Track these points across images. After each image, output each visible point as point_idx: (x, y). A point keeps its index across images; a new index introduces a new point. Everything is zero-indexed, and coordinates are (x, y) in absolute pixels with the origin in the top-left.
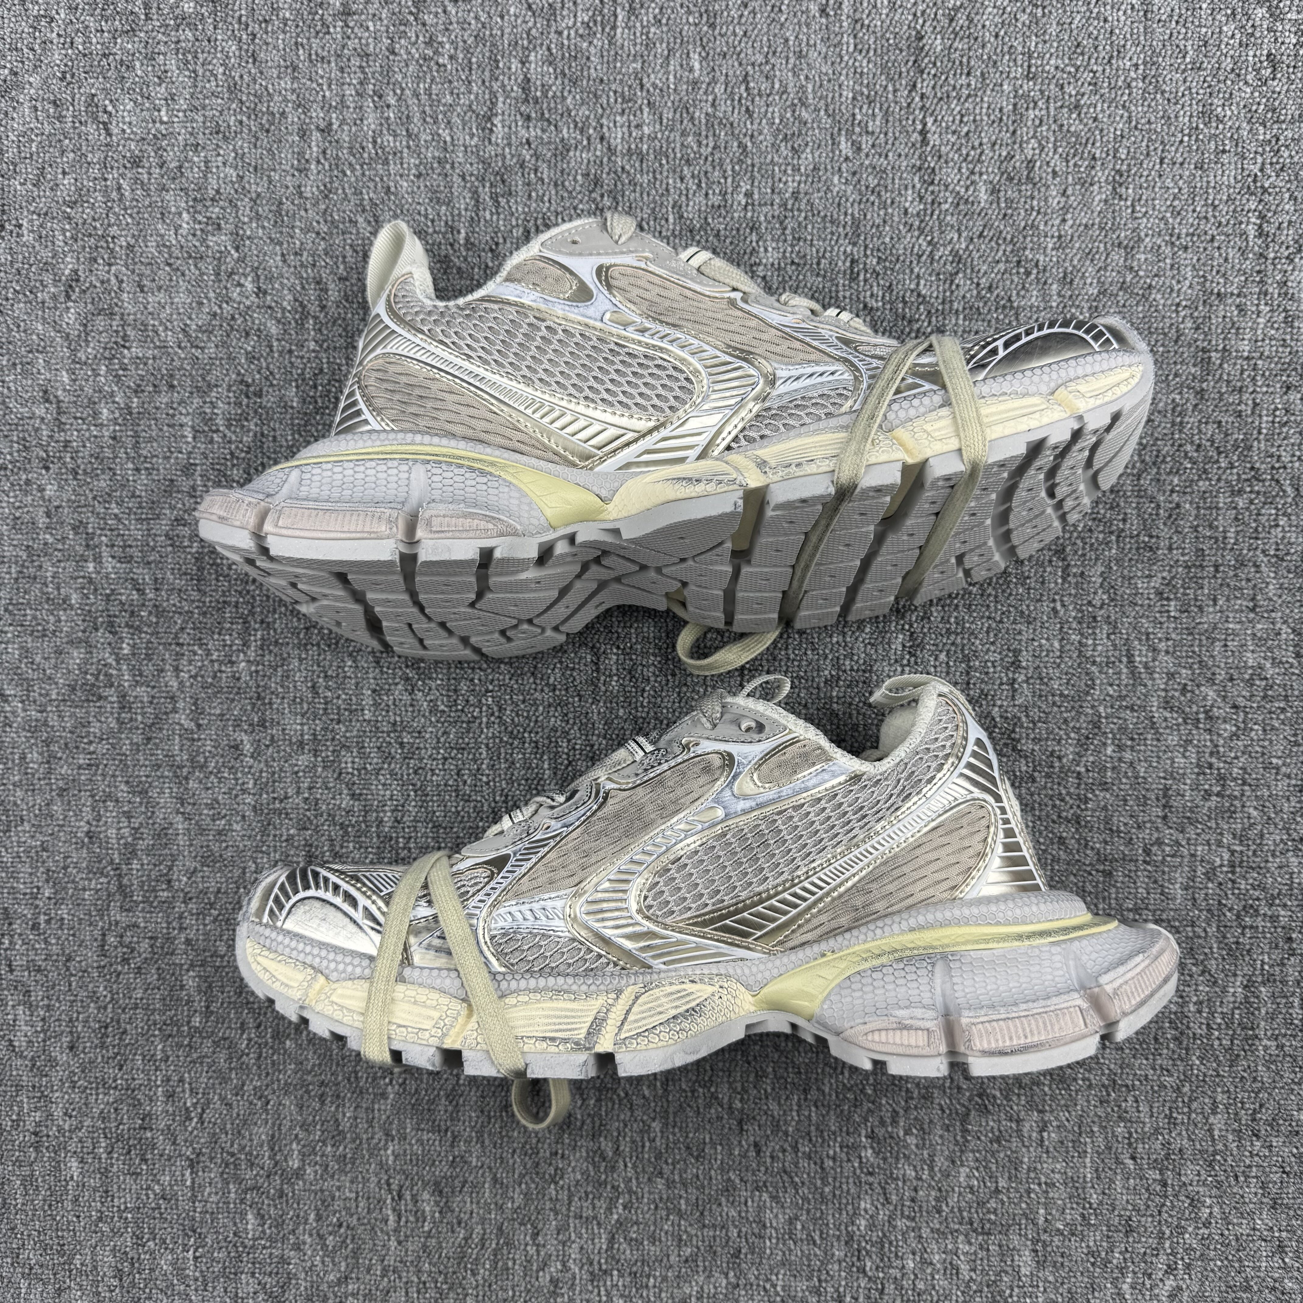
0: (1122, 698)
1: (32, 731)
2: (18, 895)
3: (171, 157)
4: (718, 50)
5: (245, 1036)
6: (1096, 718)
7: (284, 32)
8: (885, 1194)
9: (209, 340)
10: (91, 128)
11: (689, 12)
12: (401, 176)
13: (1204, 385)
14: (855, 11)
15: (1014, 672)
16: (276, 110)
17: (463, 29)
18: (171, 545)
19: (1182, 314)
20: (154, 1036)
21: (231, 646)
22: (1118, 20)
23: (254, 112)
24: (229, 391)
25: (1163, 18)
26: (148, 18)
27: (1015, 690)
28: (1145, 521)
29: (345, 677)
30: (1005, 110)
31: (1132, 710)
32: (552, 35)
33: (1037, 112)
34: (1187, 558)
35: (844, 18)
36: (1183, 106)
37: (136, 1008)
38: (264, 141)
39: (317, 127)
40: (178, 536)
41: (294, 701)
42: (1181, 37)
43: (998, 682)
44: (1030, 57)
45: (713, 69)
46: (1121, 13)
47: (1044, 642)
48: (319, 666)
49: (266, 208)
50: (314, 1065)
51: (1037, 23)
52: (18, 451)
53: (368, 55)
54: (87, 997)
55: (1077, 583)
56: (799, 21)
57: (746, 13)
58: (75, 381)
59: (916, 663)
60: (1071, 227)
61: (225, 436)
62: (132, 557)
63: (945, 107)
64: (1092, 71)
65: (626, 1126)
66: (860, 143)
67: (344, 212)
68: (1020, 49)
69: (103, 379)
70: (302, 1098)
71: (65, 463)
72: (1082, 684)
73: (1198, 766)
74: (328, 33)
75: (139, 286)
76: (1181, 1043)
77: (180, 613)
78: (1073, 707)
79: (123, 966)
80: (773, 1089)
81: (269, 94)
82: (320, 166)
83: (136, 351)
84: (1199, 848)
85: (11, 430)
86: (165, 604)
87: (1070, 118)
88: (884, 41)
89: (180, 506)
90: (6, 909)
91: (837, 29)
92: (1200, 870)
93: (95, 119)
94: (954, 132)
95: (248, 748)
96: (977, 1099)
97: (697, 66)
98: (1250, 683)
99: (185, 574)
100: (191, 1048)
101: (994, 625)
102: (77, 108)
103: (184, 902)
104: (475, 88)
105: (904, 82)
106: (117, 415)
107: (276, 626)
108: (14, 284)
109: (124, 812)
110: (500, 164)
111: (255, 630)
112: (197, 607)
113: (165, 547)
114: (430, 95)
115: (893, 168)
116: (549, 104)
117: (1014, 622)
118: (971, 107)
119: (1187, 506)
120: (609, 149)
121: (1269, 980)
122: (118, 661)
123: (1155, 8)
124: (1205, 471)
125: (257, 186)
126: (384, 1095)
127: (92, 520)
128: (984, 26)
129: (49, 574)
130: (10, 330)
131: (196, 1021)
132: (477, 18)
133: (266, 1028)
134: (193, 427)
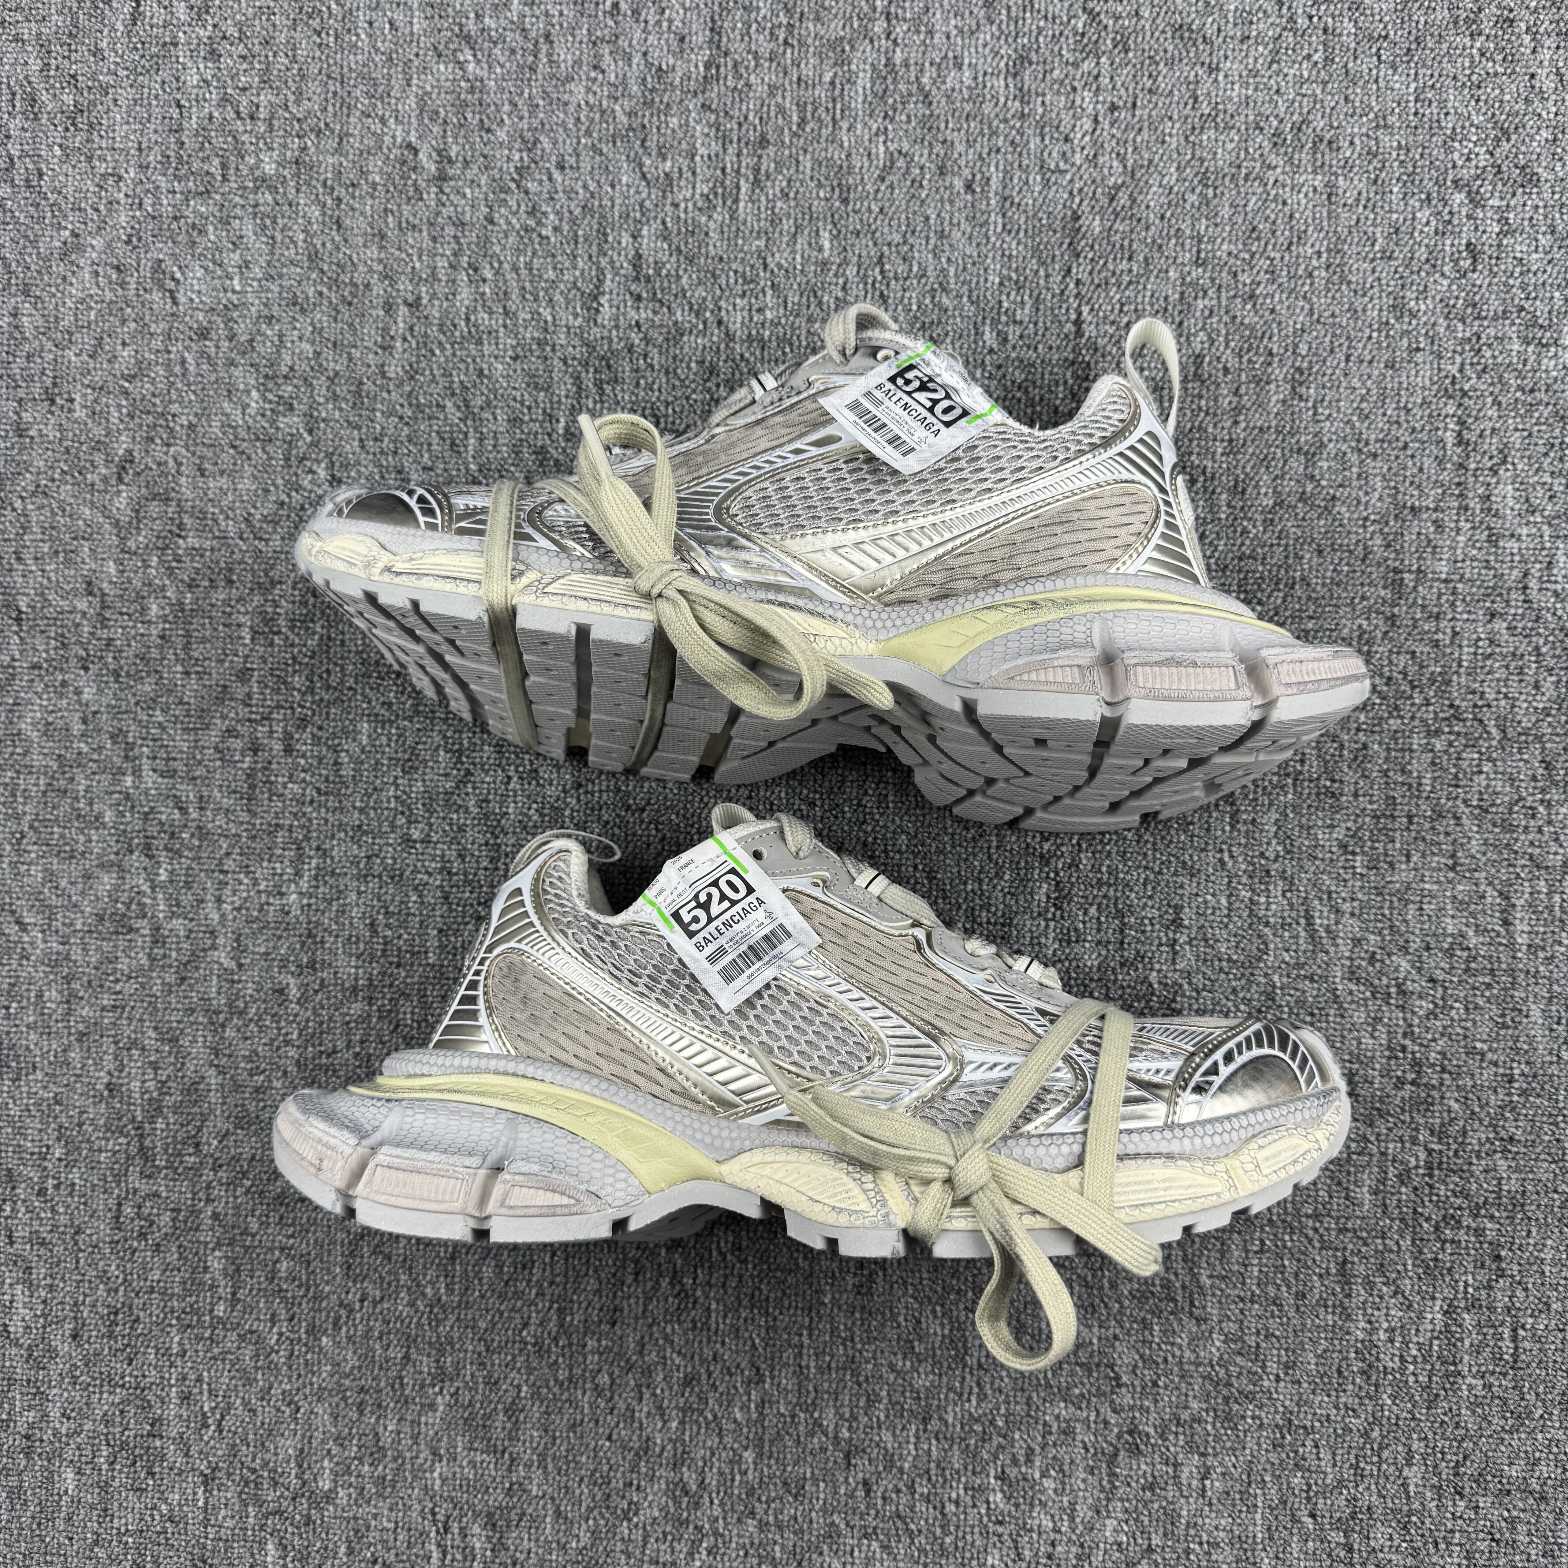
0: (1299, 966)
1: (54, 965)
2: (25, 1155)
3: (242, 330)
4: (851, 228)
5: (275, 1330)
6: (1270, 989)
7: (372, 197)
8: (1016, 1548)
9: (275, 531)
10: (156, 296)
11: (820, 185)
12: (496, 357)
13: (1396, 610)
14: (1004, 188)
15: (1175, 932)
16: (359, 282)
17: (569, 198)
18: (221, 759)
19: (1371, 529)
20: (171, 1325)
21: (281, 875)
22: (1299, 204)
23: (335, 283)
24: (294, 588)
25: (1349, 202)
26: (225, 178)
27: (1175, 953)
28: (1326, 762)
29: (408, 914)
30: (1171, 299)
31: (1312, 980)
32: (668, 208)
33: (1206, 302)
34: (1375, 806)
35: (991, 195)
36: (1372, 299)
37: (152, 1292)
38: (345, 313)
39: (405, 302)
40: (228, 749)
41: (349, 939)
42: (1369, 223)
43: (1156, 942)
44: (1200, 241)
45: (845, 250)
46: (1301, 196)
47: (1209, 897)
48: (379, 900)
49: (344, 388)
50: (353, 1367)
51: (1207, 205)
52: (56, 649)
53: (463, 224)
54: (96, 1277)
55: (1247, 832)
56: (942, 198)
57: (883, 188)
58: (123, 572)
59: (1062, 917)
60: (1244, 430)
61: (287, 638)
62: (175, 771)
63: (1103, 295)
64: (1268, 258)
65: (713, 1454)
66: (1006, 333)
67: (431, 395)
68: (1188, 232)
69: (154, 571)
70: (337, 1405)
71: (106, 664)
72: (1254, 948)
73: (1389, 1048)
74: (421, 199)
75: (199, 469)
76: (1369, 1378)
77: (226, 836)
78: (1243, 975)
79: (139, 1242)
80: (887, 1417)
81: (353, 264)
82: (406, 345)
83: (192, 541)
84: (1391, 1146)
85: (48, 625)
86: (210, 825)
87: (1244, 308)
88: (1036, 222)
89: (232, 715)
90: (9, 1170)
91: (983, 207)
92: (1391, 1172)
93: (161, 287)
94: (1113, 323)
95: (294, 992)
96: (1126, 1436)
97: (827, 245)
98: (1449, 953)
99: (235, 792)
100: (212, 1341)
101: (1152, 877)
102: (142, 273)
103: (213, 1169)
104: (581, 264)
105: (1057, 267)
106: (167, 611)
107: (334, 853)
108: (62, 464)
109: (150, 1063)
110: (606, 348)
111: (311, 858)
112: (246, 830)
113: (214, 760)
114: (531, 269)
115: (1043, 362)
116: (662, 282)
117: (1175, 874)
118: (1132, 295)
119: (1376, 747)
120: (727, 334)
121: (1473, 1305)
122: (153, 888)
123: (1340, 191)
124: (1397, 708)
125: (334, 363)
126: (432, 1407)
127: (133, 728)
128: (1148, 207)
129: (81, 788)
130: (55, 514)
131: (220, 1310)
132: (585, 187)
133: (299, 1320)
134: (251, 628)
